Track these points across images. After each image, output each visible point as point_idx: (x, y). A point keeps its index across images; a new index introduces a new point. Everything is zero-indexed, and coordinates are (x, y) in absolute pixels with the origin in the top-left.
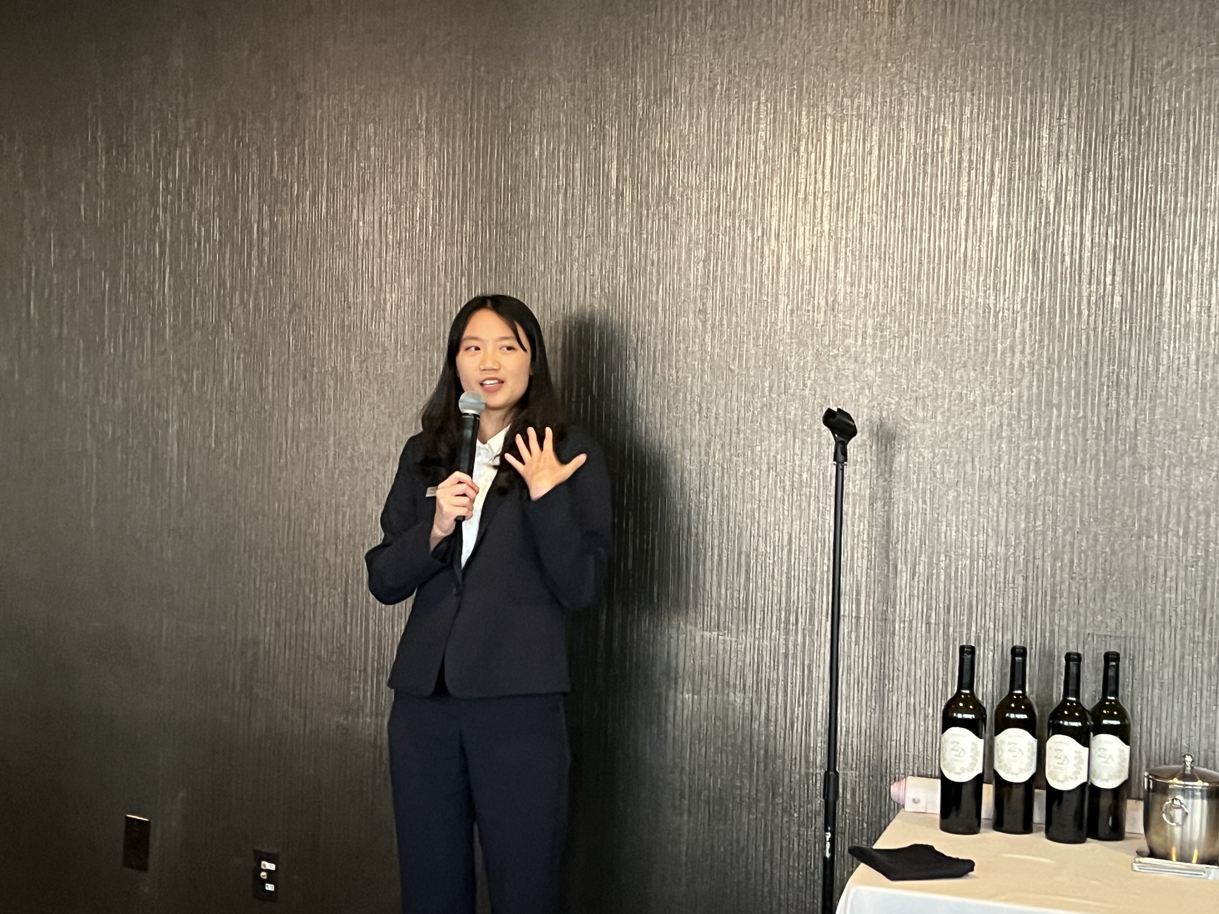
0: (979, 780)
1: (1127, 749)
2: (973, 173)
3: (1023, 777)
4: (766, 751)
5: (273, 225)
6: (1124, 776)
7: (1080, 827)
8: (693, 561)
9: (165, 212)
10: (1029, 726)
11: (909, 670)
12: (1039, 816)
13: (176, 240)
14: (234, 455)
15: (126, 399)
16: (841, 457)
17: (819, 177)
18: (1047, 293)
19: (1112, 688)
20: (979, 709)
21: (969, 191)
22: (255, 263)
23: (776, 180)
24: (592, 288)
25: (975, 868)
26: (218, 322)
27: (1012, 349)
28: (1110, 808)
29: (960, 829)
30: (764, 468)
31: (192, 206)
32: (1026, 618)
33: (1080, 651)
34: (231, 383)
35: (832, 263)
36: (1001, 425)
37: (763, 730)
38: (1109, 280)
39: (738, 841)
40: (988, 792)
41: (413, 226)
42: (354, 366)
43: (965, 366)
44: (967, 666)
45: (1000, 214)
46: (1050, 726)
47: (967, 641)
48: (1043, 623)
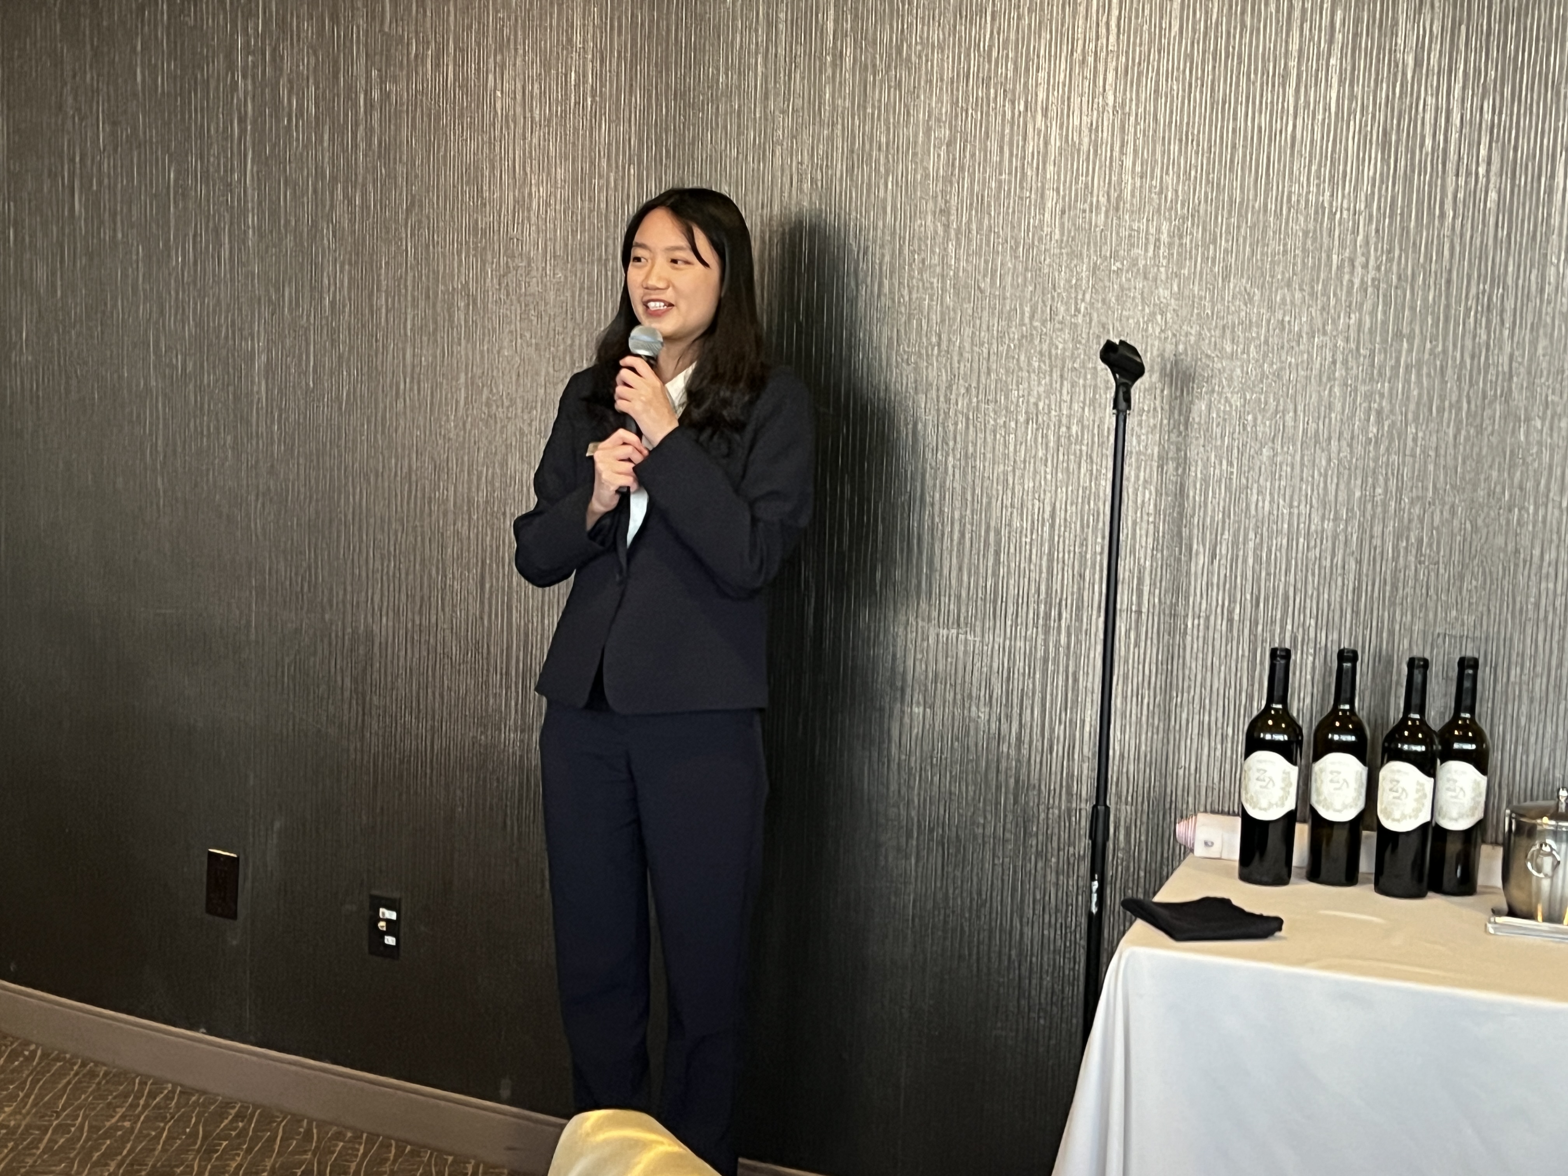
0: (1290, 818)
1: (1483, 780)
2: (1307, 26)
3: (1348, 815)
4: (1017, 781)
5: (386, 96)
6: (1479, 815)
7: (1420, 880)
8: (926, 537)
9: (245, 77)
10: (1358, 750)
11: (1204, 679)
12: (1366, 864)
13: (259, 113)
14: (339, 398)
15: (199, 324)
16: (1122, 405)
17: (1103, 30)
18: (1399, 187)
19: (1467, 702)
20: (1294, 728)
21: (1300, 50)
22: (362, 146)
23: (1046, 35)
24: (800, 181)
25: (1284, 927)
26: (315, 223)
27: (1352, 261)
28: (1458, 855)
29: (1265, 879)
30: (1022, 418)
31: (278, 68)
32: (1358, 613)
33: (1427, 655)
34: (333, 303)
35: (1117, 148)
36: (1334, 362)
37: (1013, 752)
38: (1482, 170)
39: (979, 893)
40: (1302, 833)
41: (566, 97)
42: (491, 282)
43: (1289, 285)
44: (1279, 673)
45: (1341, 82)
46: (1385, 750)
47: (1280, 642)
48: (1381, 620)
